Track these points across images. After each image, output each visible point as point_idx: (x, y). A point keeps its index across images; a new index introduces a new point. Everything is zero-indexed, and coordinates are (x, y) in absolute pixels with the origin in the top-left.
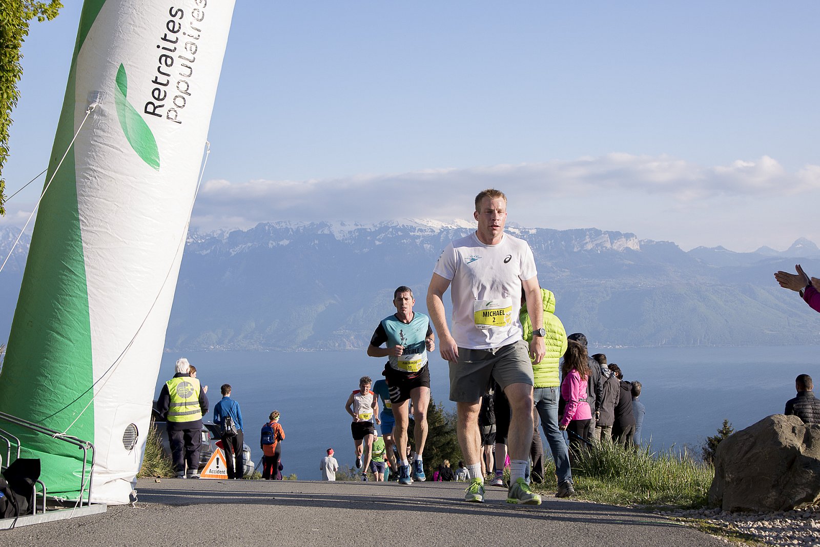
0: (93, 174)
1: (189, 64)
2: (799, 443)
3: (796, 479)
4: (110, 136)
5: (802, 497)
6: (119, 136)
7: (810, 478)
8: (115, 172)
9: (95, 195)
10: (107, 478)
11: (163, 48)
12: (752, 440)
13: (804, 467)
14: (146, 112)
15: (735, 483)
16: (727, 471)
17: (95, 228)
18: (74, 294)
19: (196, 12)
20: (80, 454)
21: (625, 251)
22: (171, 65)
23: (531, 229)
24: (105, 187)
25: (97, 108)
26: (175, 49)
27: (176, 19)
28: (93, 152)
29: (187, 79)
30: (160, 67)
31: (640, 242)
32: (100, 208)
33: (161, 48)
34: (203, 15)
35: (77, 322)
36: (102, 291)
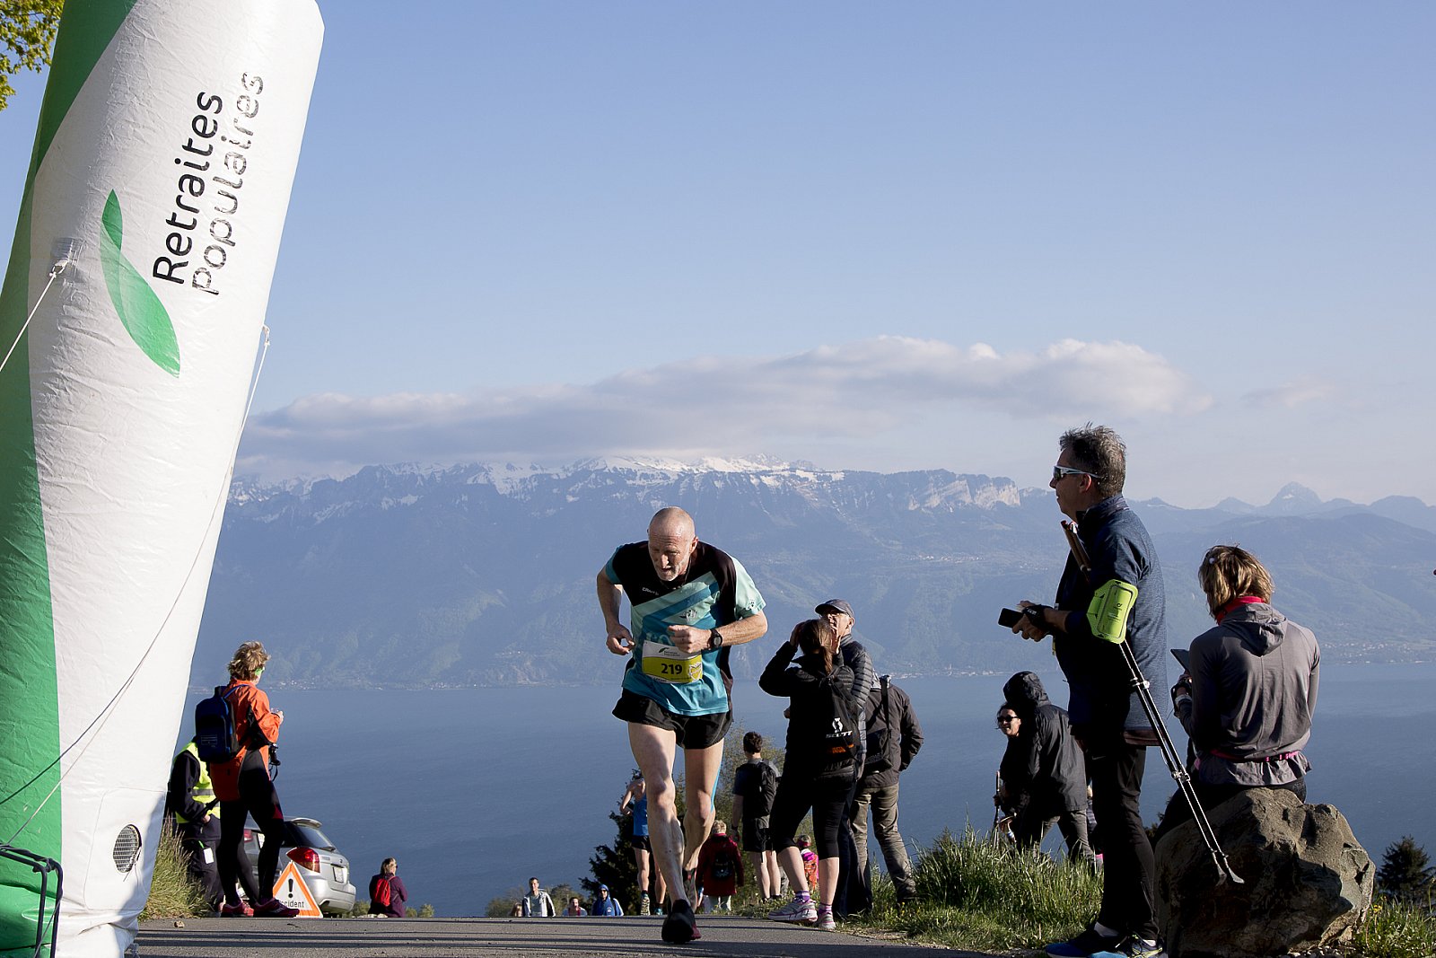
0: (61, 383)
1: (232, 191)
2: (1295, 839)
3: (1292, 900)
4: (92, 317)
5: (1302, 932)
6: (108, 317)
8: (100, 380)
9: (64, 419)
10: (84, 922)
11: (187, 164)
13: (1304, 880)
14: (156, 274)
16: (1173, 889)
17: (64, 479)
18: (27, 596)
19: (244, 101)
20: (36, 878)
21: (995, 509)
22: (201, 193)
23: (834, 472)
24: (82, 405)
25: (68, 269)
26: (208, 165)
27: (209, 114)
28: (61, 345)
29: (228, 218)
30: (179, 197)
31: (1021, 492)
32: (73, 443)
33: (182, 163)
34: (257, 106)
35: (29, 644)
36: (76, 591)
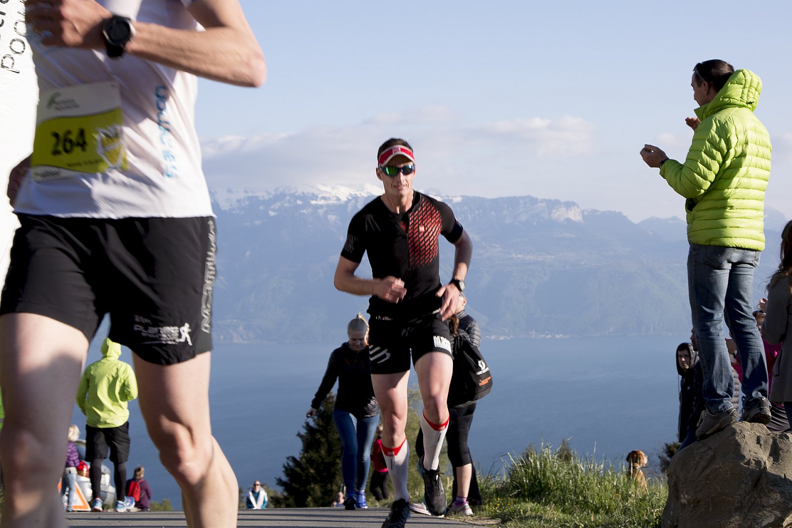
2: (764, 456)
3: (763, 499)
7: (778, 499)
12: (711, 453)
13: (771, 486)
15: (692, 506)
16: (682, 492)
21: (565, 223)
